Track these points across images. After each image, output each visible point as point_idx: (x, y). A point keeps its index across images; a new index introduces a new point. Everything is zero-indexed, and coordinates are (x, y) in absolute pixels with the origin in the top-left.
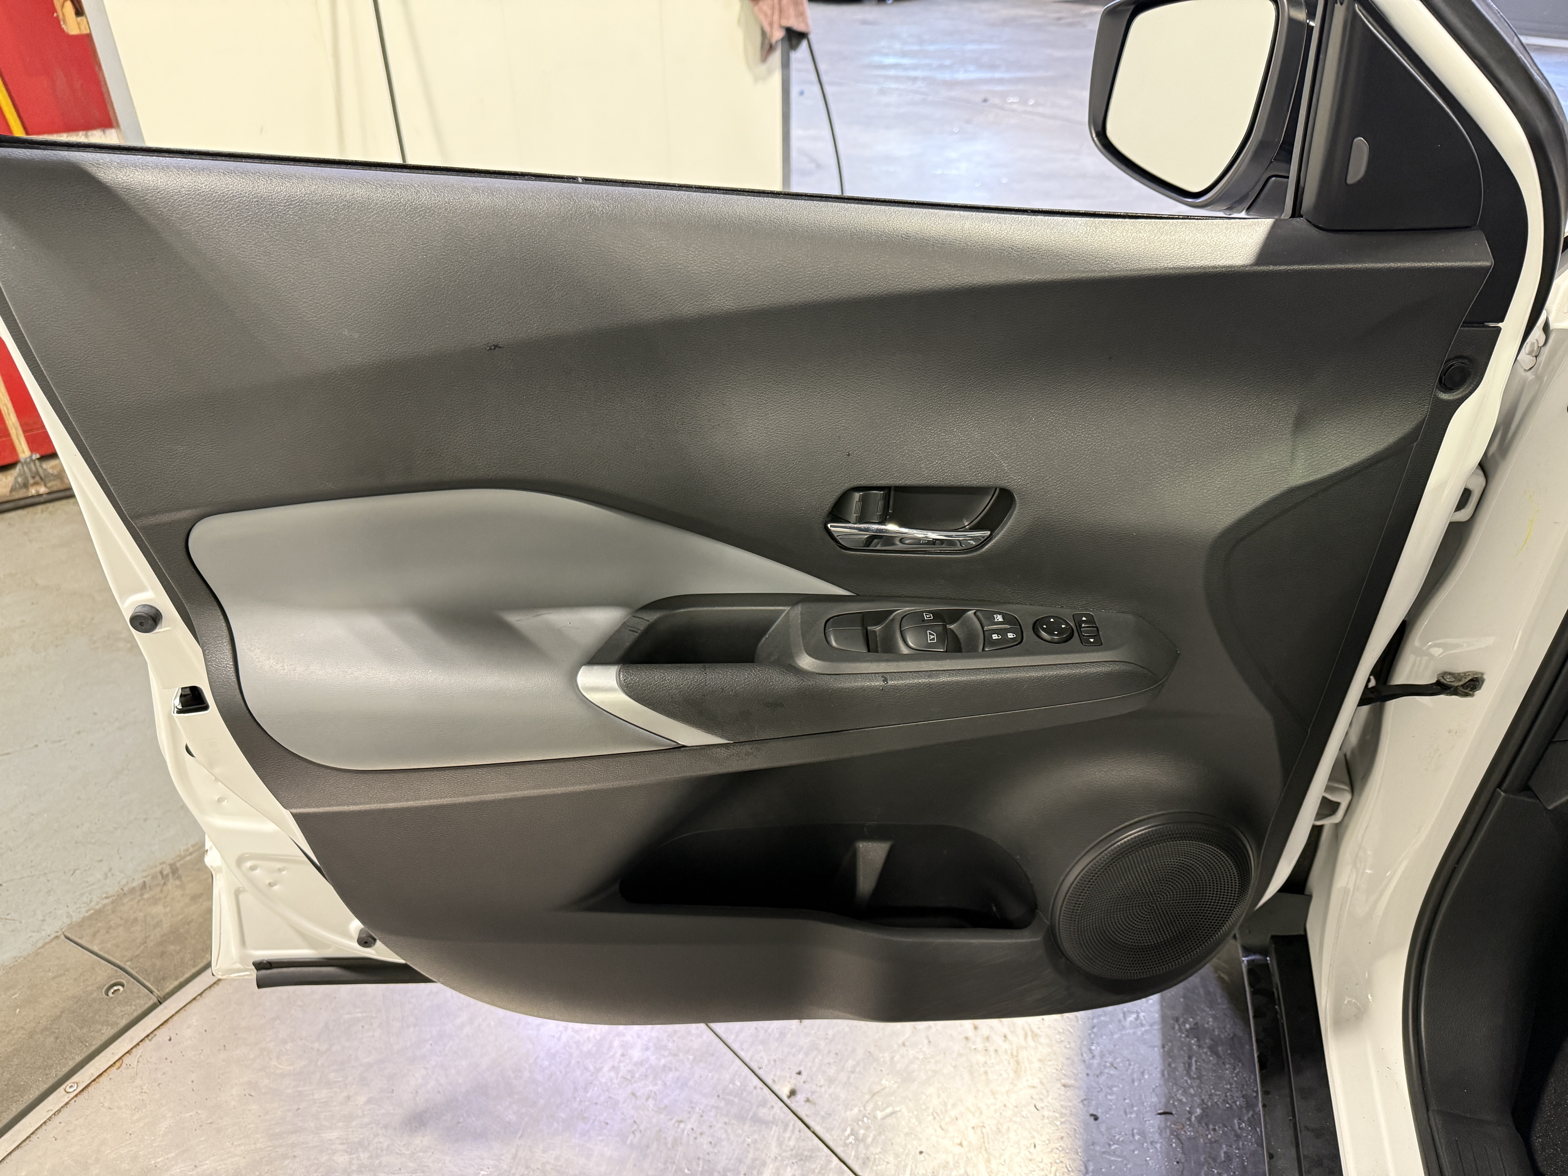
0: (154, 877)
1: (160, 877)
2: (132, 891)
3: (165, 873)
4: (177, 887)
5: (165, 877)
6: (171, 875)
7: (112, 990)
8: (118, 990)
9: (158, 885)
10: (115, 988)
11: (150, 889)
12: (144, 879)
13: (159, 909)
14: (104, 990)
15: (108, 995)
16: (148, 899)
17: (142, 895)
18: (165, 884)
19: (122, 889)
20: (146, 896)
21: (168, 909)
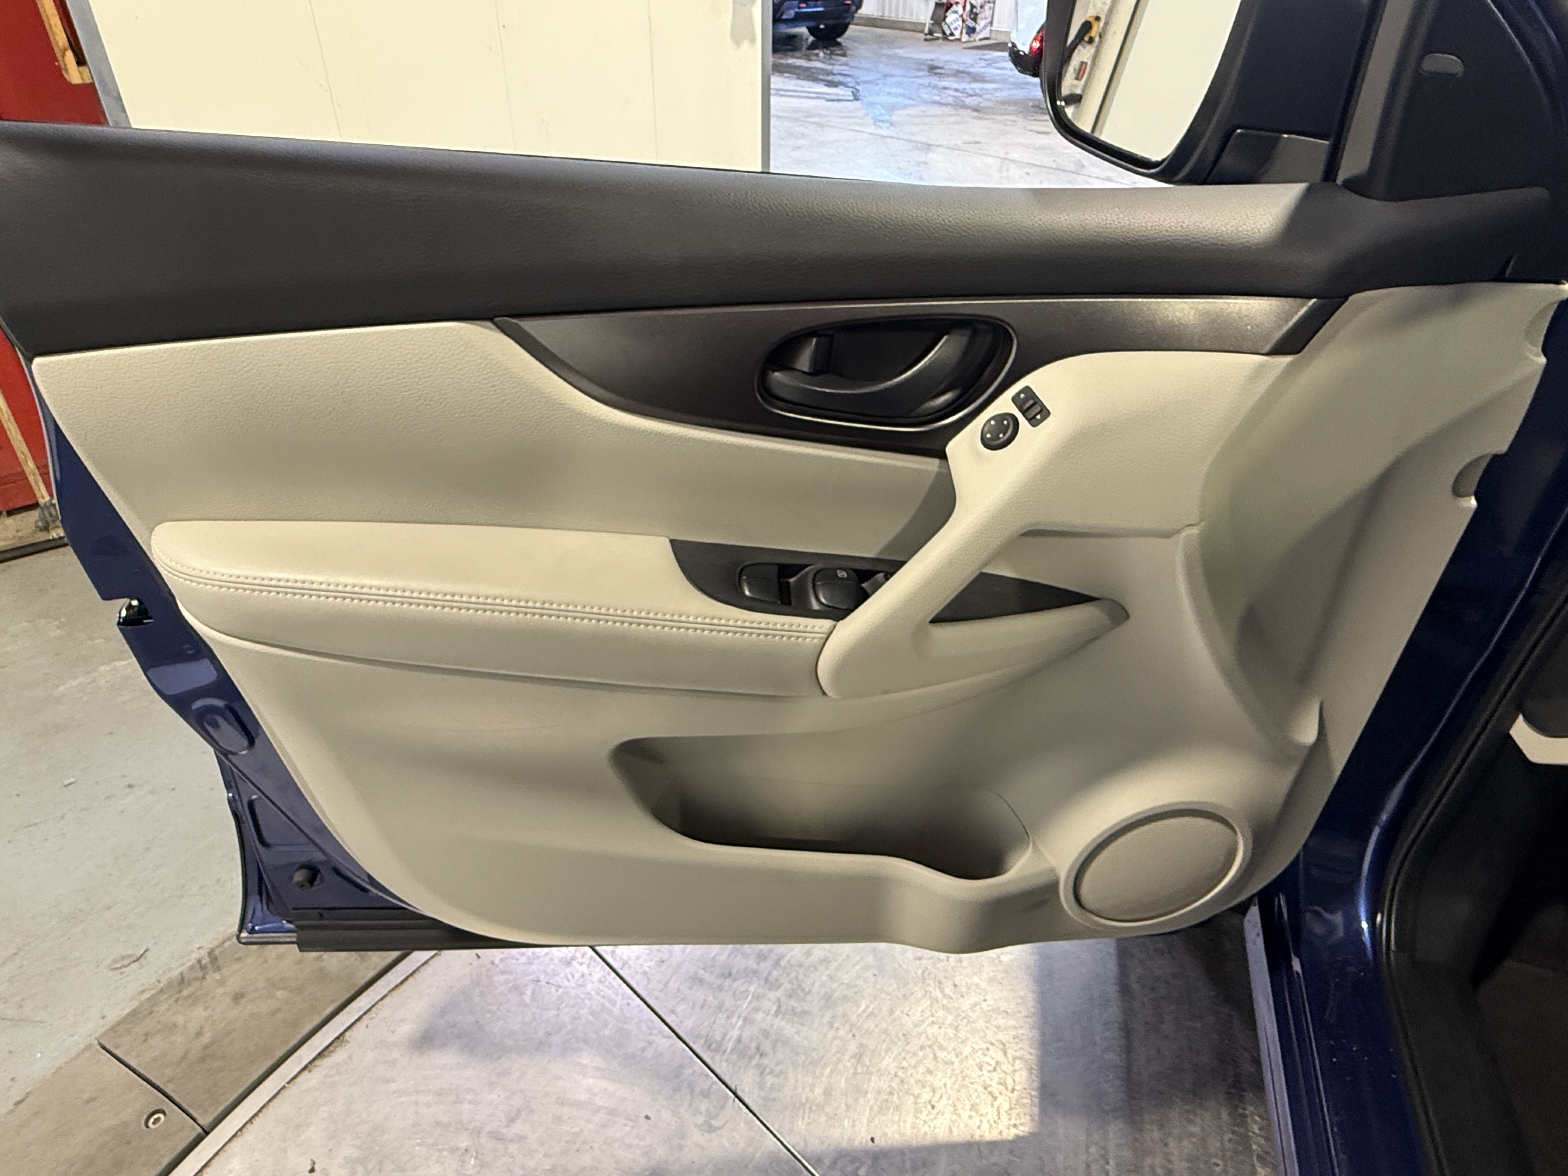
0: (192, 968)
1: (198, 966)
2: (170, 985)
3: (204, 962)
4: (217, 981)
5: (203, 968)
6: (209, 965)
7: (152, 1120)
8: (159, 1119)
9: (196, 979)
10: (156, 1116)
11: (189, 985)
12: (182, 969)
13: (199, 1013)
14: (143, 1122)
15: (147, 1127)
16: (189, 996)
17: (180, 992)
18: (204, 978)
19: (158, 981)
20: (185, 993)
21: (209, 1012)
